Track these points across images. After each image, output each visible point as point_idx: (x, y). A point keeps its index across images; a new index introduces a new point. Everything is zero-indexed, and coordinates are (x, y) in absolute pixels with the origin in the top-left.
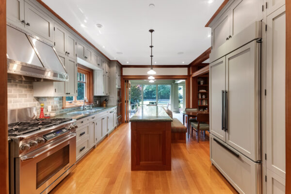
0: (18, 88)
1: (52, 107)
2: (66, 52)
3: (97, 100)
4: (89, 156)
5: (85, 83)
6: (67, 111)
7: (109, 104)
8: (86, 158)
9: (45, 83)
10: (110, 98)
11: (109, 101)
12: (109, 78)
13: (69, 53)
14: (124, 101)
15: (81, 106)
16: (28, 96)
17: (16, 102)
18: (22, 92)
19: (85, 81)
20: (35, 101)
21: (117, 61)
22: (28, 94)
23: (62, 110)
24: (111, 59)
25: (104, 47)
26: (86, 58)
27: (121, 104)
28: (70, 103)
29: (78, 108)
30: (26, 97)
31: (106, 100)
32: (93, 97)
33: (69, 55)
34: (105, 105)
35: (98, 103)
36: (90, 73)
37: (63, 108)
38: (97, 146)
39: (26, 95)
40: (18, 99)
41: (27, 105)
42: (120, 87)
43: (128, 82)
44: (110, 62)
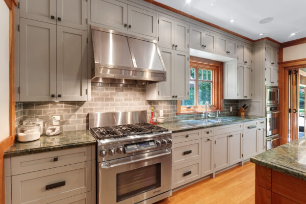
0: (133, 92)
1: (164, 112)
2: (173, 46)
3: (230, 105)
4: (198, 187)
5: (212, 82)
6: (183, 117)
7: (251, 114)
8: (193, 189)
9: (151, 85)
10: (252, 104)
11: (251, 109)
12: (251, 70)
13: (176, 46)
14: (287, 111)
15: (202, 113)
16: (141, 99)
17: (131, 105)
18: (136, 95)
19: (211, 80)
20: (147, 105)
21: (268, 39)
22: (141, 97)
23: (176, 116)
24: (255, 39)
25: (232, 21)
26: (204, 46)
27: (279, 114)
28: (189, 108)
29: (198, 115)
30: (139, 100)
31: (244, 106)
32: (222, 101)
33: (177, 48)
34: (243, 114)
35: (231, 110)
36: (219, 67)
37: (177, 114)
38: (216, 176)
39: (139, 98)
40: (132, 102)
41: (140, 108)
42: (276, 84)
43: (296, 72)
44: (253, 44)
